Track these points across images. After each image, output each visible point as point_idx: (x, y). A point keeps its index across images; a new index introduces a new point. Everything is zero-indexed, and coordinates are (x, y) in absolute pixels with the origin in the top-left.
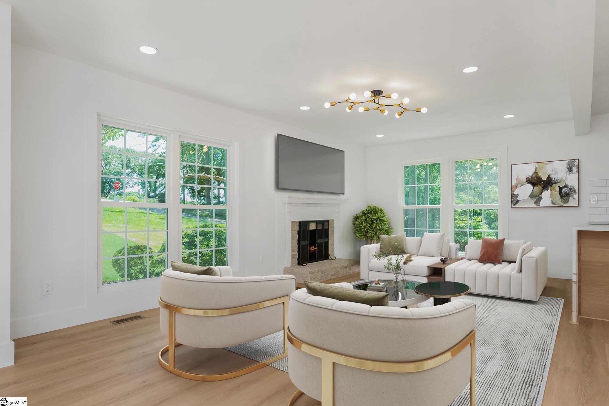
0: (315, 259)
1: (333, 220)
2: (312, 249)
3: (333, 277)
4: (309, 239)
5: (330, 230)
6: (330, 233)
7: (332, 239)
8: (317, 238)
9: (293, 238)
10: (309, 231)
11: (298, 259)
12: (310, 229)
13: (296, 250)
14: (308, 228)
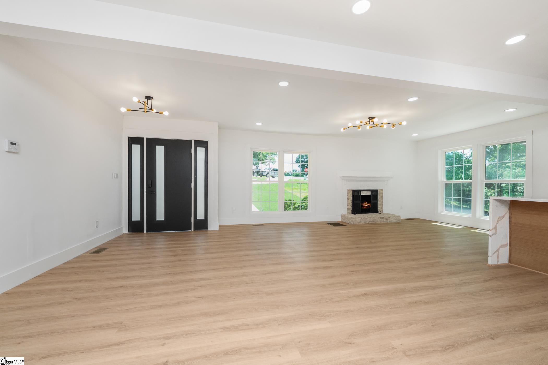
0: (370, 212)
1: (382, 190)
2: (365, 205)
3: (370, 223)
4: (360, 200)
5: (379, 196)
6: (379, 197)
7: (381, 201)
8: (371, 200)
9: (348, 199)
10: (361, 196)
11: (352, 211)
12: (361, 194)
13: (351, 205)
14: (360, 193)
